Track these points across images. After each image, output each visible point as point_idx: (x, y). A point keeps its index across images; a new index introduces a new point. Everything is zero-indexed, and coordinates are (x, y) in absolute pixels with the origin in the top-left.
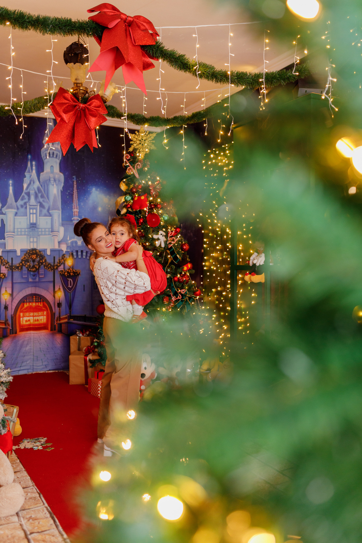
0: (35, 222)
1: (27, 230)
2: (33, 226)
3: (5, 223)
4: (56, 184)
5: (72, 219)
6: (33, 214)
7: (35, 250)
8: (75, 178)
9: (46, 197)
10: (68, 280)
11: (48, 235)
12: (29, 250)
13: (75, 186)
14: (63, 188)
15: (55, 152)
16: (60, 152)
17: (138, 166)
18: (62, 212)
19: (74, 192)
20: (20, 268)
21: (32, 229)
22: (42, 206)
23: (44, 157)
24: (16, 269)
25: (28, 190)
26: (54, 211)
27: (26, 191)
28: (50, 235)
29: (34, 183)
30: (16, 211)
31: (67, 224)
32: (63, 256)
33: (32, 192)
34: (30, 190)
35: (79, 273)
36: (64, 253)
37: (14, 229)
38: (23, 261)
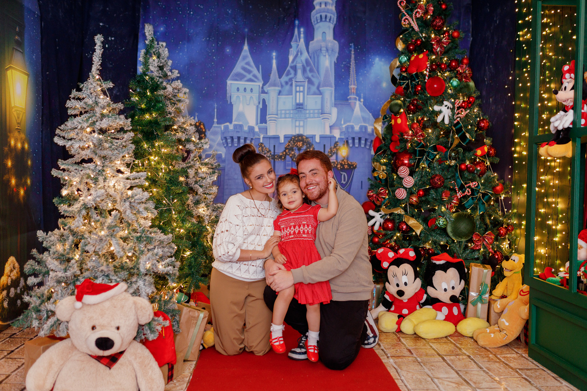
0: (301, 101)
1: (292, 112)
2: (300, 107)
3: (267, 104)
4: (328, 54)
5: (348, 98)
6: (300, 92)
7: (301, 136)
8: (353, 47)
9: (316, 71)
10: (342, 174)
11: (318, 118)
12: (294, 136)
13: (353, 56)
14: (338, 59)
15: (329, 15)
16: (334, 15)
17: (418, 14)
18: (335, 89)
19: (352, 63)
20: (283, 158)
21: (298, 111)
22: (310, 82)
23: (314, 22)
24: (278, 159)
25: (294, 64)
26: (325, 88)
27: (292, 65)
28: (320, 117)
29: (301, 54)
30: (279, 88)
31: (341, 104)
32: (335, 144)
33: (299, 66)
34: (296, 64)
35: (356, 167)
36: (337, 140)
37: (277, 110)
38: (288, 149)
